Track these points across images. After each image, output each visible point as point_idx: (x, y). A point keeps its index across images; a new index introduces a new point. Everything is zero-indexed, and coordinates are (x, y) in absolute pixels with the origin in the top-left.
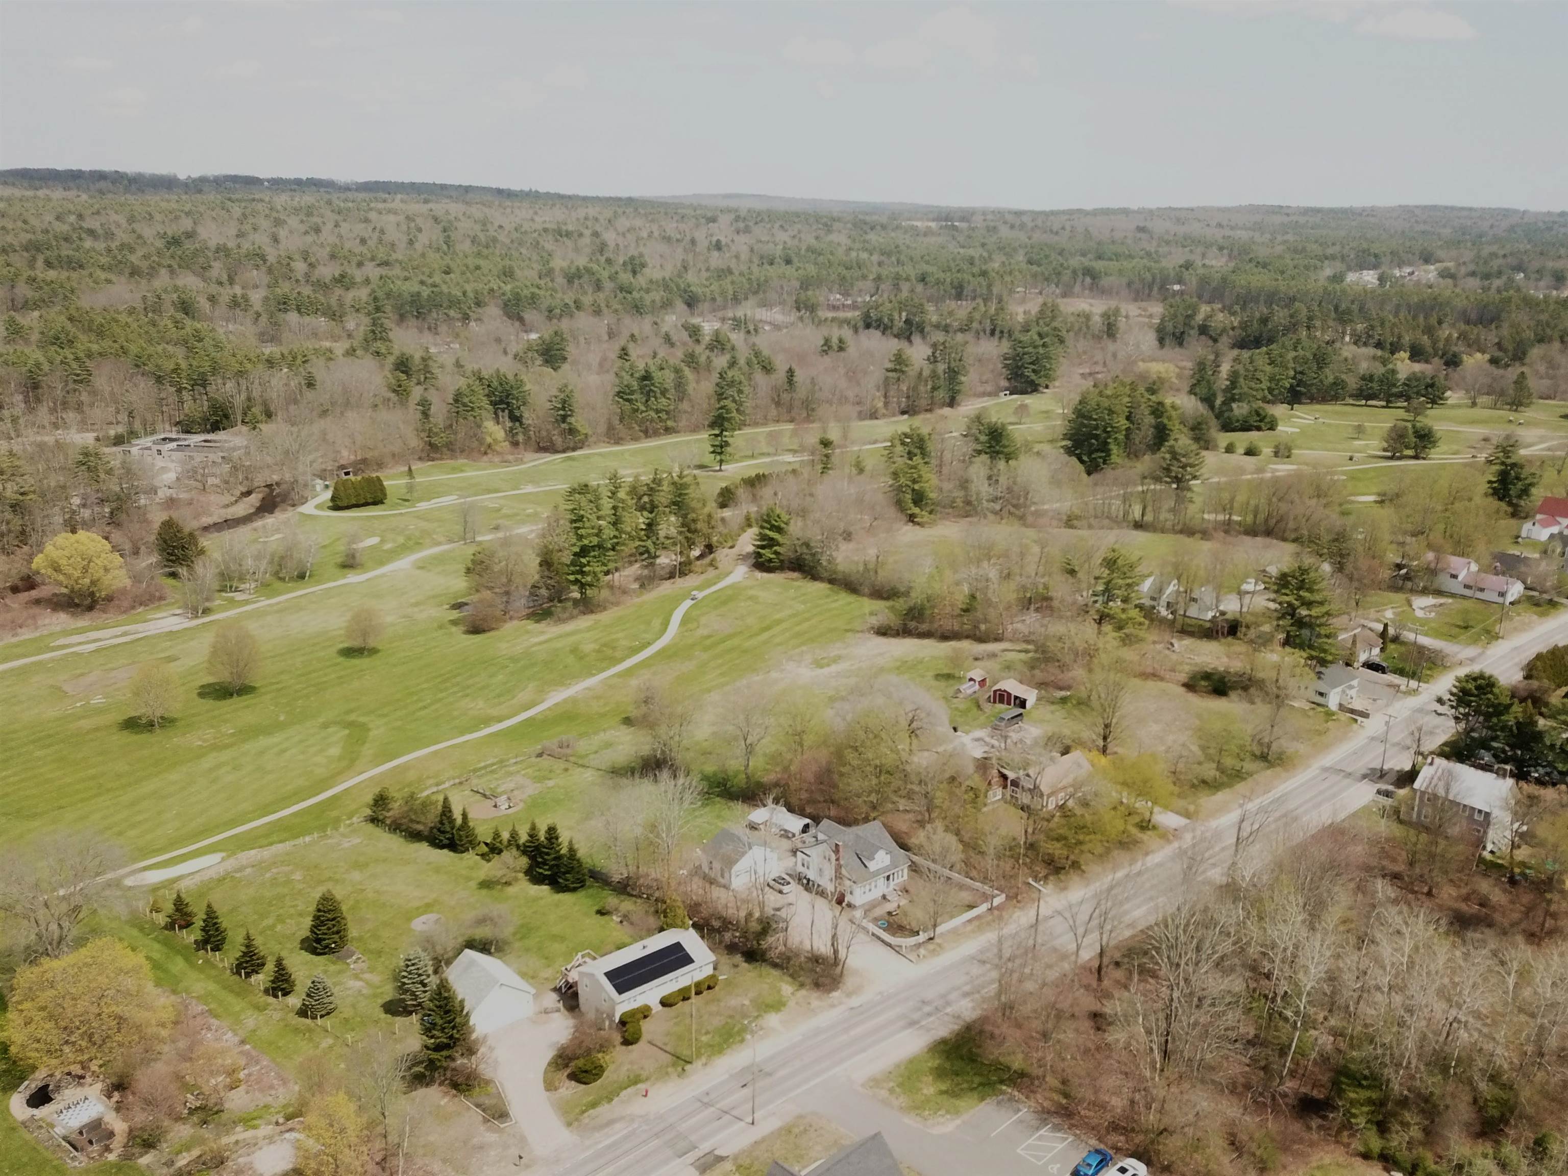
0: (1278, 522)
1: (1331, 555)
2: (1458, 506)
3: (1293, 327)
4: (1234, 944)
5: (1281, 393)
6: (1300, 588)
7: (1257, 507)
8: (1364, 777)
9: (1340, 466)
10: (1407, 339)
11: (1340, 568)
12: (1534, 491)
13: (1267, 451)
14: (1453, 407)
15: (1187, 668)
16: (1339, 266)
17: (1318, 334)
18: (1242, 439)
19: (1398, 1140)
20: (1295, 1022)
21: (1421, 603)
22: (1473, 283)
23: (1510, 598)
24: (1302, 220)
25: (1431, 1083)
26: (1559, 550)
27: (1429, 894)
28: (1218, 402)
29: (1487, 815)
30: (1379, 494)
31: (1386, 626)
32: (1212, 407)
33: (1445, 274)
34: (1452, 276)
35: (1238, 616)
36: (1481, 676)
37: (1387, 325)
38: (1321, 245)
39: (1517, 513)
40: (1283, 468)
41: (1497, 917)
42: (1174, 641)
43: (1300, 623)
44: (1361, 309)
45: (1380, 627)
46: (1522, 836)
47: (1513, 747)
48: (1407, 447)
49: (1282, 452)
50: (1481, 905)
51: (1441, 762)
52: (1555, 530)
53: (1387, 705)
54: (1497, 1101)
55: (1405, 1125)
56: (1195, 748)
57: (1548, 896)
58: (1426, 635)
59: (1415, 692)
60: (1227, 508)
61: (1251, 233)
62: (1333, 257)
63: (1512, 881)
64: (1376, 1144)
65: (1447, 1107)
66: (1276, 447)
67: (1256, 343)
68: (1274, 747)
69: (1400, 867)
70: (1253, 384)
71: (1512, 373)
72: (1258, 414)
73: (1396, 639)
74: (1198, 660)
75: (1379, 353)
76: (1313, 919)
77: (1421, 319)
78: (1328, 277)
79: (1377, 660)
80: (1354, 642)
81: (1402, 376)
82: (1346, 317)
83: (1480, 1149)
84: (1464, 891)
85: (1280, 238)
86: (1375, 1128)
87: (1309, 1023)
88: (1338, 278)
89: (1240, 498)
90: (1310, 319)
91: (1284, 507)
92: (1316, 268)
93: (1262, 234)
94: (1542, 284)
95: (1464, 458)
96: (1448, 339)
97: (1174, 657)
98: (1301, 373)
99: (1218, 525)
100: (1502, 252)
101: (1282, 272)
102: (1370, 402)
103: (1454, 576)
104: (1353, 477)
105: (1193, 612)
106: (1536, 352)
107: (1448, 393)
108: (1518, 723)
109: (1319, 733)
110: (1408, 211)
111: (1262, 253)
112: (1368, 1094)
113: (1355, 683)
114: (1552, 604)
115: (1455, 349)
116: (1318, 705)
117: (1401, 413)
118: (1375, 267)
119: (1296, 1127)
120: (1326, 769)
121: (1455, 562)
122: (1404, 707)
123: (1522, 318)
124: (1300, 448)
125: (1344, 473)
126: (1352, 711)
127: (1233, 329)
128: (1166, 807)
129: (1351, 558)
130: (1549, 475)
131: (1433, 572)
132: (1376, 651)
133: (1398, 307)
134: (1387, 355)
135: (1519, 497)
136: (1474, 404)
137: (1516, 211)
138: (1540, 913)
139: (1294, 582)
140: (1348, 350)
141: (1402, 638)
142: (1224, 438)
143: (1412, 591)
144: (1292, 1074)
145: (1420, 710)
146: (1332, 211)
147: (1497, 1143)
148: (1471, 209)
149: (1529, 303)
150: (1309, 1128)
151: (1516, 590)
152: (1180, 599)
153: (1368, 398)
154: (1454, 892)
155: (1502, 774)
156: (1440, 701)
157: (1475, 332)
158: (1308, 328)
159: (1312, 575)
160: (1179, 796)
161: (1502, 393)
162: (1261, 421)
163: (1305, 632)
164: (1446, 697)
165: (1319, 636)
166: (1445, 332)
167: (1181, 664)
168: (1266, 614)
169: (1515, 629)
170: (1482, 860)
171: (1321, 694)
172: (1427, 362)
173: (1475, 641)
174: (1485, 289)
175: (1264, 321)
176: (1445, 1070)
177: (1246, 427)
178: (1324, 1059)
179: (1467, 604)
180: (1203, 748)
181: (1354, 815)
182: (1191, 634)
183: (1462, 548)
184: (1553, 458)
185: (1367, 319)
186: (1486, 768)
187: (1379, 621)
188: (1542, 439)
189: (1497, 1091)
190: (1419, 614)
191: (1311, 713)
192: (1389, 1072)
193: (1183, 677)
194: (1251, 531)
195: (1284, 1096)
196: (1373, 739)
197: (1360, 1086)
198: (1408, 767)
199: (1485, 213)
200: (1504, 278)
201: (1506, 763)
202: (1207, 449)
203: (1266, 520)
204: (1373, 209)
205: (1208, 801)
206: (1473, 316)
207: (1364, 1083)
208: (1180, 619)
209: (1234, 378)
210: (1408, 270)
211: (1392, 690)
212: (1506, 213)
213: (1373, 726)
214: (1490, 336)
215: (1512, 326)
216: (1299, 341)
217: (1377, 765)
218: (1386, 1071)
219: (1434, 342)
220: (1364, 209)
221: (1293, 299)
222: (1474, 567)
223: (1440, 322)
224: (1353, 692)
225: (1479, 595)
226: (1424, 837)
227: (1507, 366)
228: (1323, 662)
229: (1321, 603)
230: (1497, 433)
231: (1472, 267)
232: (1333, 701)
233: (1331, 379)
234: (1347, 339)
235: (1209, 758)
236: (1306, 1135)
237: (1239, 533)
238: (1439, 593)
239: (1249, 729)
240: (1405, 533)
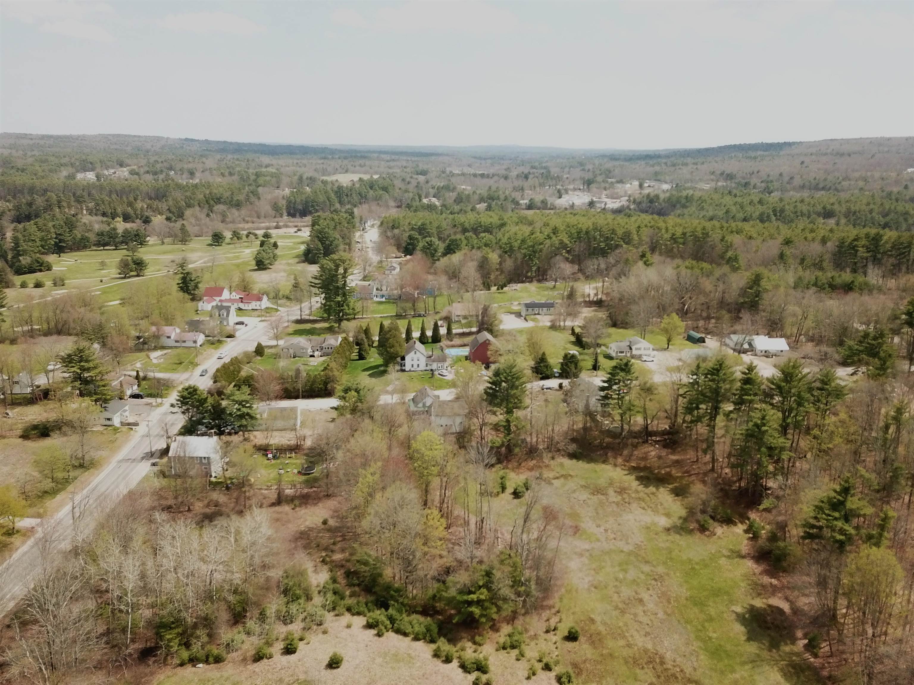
0: (63, 325)
1: (97, 338)
2: (164, 299)
3: (49, 207)
4: (81, 582)
5: (51, 248)
6: (80, 361)
7: (48, 318)
8: (143, 458)
9: (95, 286)
10: (119, 210)
11: (104, 345)
12: (200, 285)
13: (49, 283)
14: (152, 245)
15: (20, 426)
16: (71, 170)
17: (67, 210)
18: (30, 278)
19: (196, 647)
20: (128, 611)
21: (155, 355)
22: (149, 177)
23: (199, 343)
24: (42, 142)
25: (204, 609)
26: (217, 314)
27: (189, 510)
28: (9, 257)
29: (208, 458)
30: (121, 300)
31: (137, 372)
32: (7, 261)
33: (132, 173)
34: (137, 174)
35: (48, 387)
36: (190, 387)
37: (106, 203)
38: (57, 157)
39: (194, 299)
40: (60, 292)
41: (224, 509)
42: (8, 411)
43: (86, 382)
44: (89, 194)
45: (135, 374)
46: (227, 463)
47: (214, 420)
48: (131, 271)
49: (59, 283)
50: (216, 506)
51: (180, 438)
52: (214, 304)
53: (148, 416)
54: (239, 602)
55: (198, 637)
56: (36, 474)
57: (244, 489)
58: (160, 372)
59: (161, 404)
60: (29, 321)
61: (9, 151)
62: (65, 165)
63: (228, 488)
64: (185, 654)
65: (216, 617)
66: (54, 280)
67: (28, 218)
68: (87, 458)
69: (171, 502)
70: (30, 244)
71: (178, 225)
72: (38, 262)
73: (145, 378)
74: (27, 419)
75: (105, 219)
76: (125, 548)
77: (125, 199)
78: (66, 177)
79: (137, 392)
80: (121, 385)
81: (120, 231)
82: (81, 199)
83: (235, 631)
84: (206, 502)
85: (29, 154)
86: (183, 647)
87: (135, 607)
88: (71, 177)
89: (36, 314)
90: (59, 202)
91: (65, 316)
92: (56, 171)
93: (17, 151)
94: (184, 176)
95: (164, 272)
96: (142, 209)
97: (10, 421)
98: (60, 234)
99: (24, 334)
100: (160, 160)
101: (36, 175)
102: (106, 248)
103: (169, 337)
104: (104, 292)
105: (17, 390)
106: (188, 213)
107: (148, 239)
108: (213, 406)
109: (112, 442)
110: (106, 137)
111: (20, 164)
112: (176, 631)
113: (127, 408)
114: (219, 342)
115: (146, 214)
116: (109, 426)
117: (125, 252)
118: (92, 170)
119: (142, 669)
120: (120, 461)
121: (167, 330)
122: (156, 414)
123: (178, 195)
124: (70, 279)
125: (98, 290)
126: (129, 424)
127: (10, 210)
128: (22, 516)
129: (109, 338)
130: (207, 276)
131: (157, 337)
132: (135, 387)
133: (111, 192)
134: (110, 220)
135: (194, 290)
136: (163, 243)
137: (163, 138)
138: (242, 499)
139: (76, 358)
140: (86, 218)
141: (148, 377)
142: (18, 280)
143: (148, 350)
144: (133, 641)
145: (165, 414)
146: (58, 137)
147: (244, 623)
148: (139, 136)
149: (179, 187)
150: (149, 666)
151: (201, 339)
152: (5, 384)
153: (104, 245)
154: (200, 504)
155: (210, 435)
156: (172, 405)
157: (155, 203)
158: (59, 207)
159: (87, 352)
160: (30, 506)
161: (176, 236)
162: (41, 266)
163: (91, 387)
164: (175, 402)
165: (99, 386)
166: (139, 205)
167: (16, 424)
168: (65, 381)
169: (205, 359)
170: (211, 483)
171: (109, 419)
172: (133, 222)
173: (186, 369)
174: (156, 180)
175: (30, 204)
176: (211, 598)
177: (32, 271)
178: (149, 623)
179: (178, 350)
180: (41, 472)
181: (141, 482)
182: (20, 404)
183: (169, 321)
184: (207, 267)
185: (94, 200)
186: (203, 435)
187: (133, 370)
188: (201, 258)
189: (238, 597)
190: (155, 361)
191: (105, 432)
192: (184, 614)
193: (19, 432)
194: (47, 333)
195: (130, 655)
196: (143, 436)
197: (171, 628)
198: (165, 446)
199: (147, 139)
200: (164, 174)
201: (212, 429)
202: (8, 287)
203: (56, 325)
204: (84, 136)
205: (51, 503)
206: (153, 196)
207: (173, 626)
208: (9, 397)
209: (16, 240)
210: (113, 171)
211: (148, 407)
212: (158, 139)
213: (141, 429)
214: (163, 206)
215: (173, 200)
216: (54, 216)
217: (148, 450)
218: (182, 614)
219: (135, 210)
220: (79, 136)
221: (46, 191)
222: (178, 330)
223: (135, 199)
224: (127, 413)
225: (184, 345)
226: (179, 481)
227: (176, 221)
228: (106, 401)
229: (95, 368)
230: (178, 257)
231: (147, 169)
232: (116, 421)
233: (79, 236)
234: (85, 212)
235: (46, 477)
236: (147, 670)
237: (40, 335)
238: (163, 348)
239: (68, 452)
240: (137, 318)
